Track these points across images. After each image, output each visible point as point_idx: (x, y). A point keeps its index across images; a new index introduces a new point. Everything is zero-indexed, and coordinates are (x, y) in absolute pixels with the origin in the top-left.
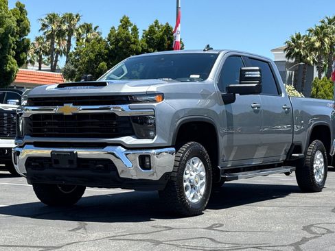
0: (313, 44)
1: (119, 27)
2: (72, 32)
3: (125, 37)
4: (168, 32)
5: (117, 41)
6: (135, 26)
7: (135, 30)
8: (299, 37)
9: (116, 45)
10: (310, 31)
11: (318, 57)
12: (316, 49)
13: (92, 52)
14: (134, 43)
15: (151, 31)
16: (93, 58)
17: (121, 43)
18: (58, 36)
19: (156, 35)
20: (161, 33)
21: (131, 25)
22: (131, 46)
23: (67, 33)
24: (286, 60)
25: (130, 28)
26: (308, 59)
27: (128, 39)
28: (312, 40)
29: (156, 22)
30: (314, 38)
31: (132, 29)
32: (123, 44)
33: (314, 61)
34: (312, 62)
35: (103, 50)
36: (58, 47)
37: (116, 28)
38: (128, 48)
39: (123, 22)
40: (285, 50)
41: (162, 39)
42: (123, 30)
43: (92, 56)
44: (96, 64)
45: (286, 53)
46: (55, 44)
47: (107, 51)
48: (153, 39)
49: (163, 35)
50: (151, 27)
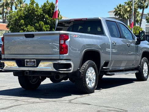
0: (126, 9)
1: (30, 4)
2: (13, 4)
3: (32, 8)
4: (53, 6)
5: (29, 10)
6: (37, 3)
7: (37, 5)
8: (120, 6)
9: (28, 12)
10: (126, 3)
11: (129, 15)
12: (128, 12)
13: (17, 15)
14: (37, 11)
15: (45, 6)
16: (18, 18)
17: (30, 11)
18: (6, 5)
19: (47, 8)
20: (49, 7)
21: (35, 3)
22: (35, 12)
23: (10, 4)
24: (115, 17)
25: (35, 5)
26: (125, 16)
27: (34, 9)
28: (126, 7)
29: (47, 2)
30: (127, 6)
31: (36, 5)
32: (32, 12)
33: (127, 17)
34: (126, 18)
35: (22, 15)
36: (6, 11)
37: (28, 4)
38: (34, 14)
39: (31, 2)
40: (114, 12)
41: (50, 9)
42: (31, 5)
43: (17, 17)
44: (19, 21)
45: (114, 13)
46: (5, 9)
47: (24, 15)
48: (45, 9)
49: (50, 7)
50: (45, 4)
